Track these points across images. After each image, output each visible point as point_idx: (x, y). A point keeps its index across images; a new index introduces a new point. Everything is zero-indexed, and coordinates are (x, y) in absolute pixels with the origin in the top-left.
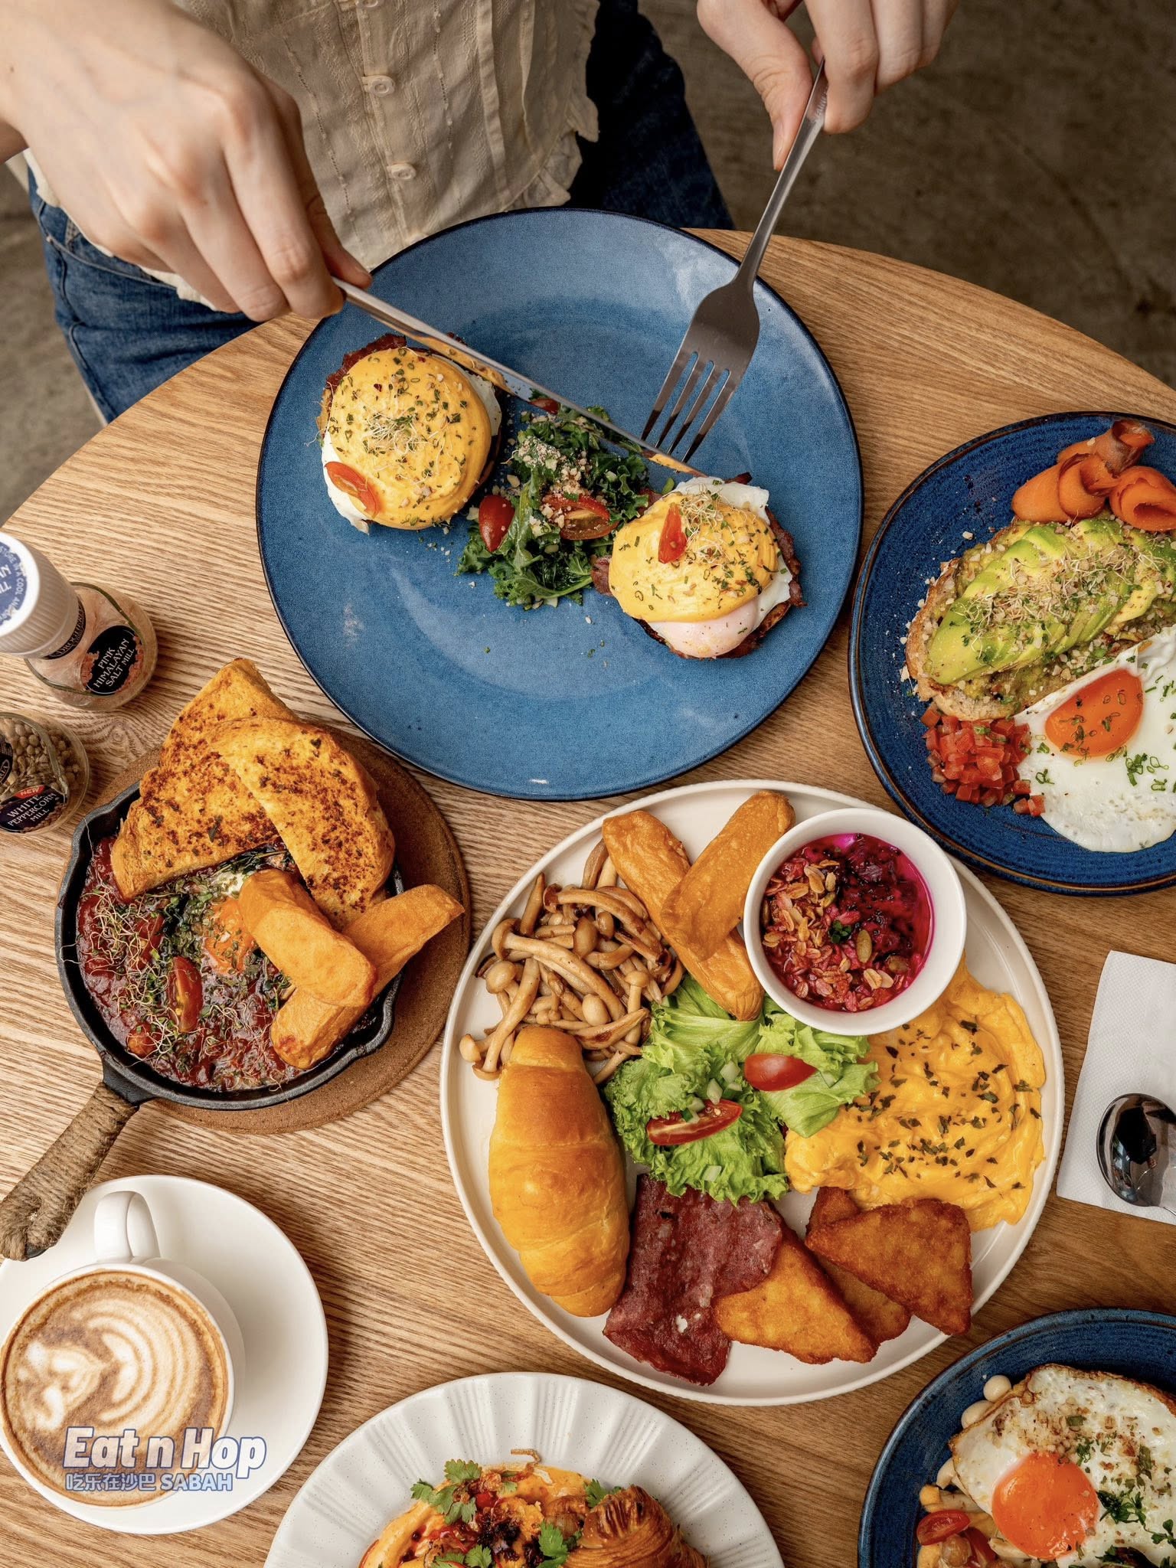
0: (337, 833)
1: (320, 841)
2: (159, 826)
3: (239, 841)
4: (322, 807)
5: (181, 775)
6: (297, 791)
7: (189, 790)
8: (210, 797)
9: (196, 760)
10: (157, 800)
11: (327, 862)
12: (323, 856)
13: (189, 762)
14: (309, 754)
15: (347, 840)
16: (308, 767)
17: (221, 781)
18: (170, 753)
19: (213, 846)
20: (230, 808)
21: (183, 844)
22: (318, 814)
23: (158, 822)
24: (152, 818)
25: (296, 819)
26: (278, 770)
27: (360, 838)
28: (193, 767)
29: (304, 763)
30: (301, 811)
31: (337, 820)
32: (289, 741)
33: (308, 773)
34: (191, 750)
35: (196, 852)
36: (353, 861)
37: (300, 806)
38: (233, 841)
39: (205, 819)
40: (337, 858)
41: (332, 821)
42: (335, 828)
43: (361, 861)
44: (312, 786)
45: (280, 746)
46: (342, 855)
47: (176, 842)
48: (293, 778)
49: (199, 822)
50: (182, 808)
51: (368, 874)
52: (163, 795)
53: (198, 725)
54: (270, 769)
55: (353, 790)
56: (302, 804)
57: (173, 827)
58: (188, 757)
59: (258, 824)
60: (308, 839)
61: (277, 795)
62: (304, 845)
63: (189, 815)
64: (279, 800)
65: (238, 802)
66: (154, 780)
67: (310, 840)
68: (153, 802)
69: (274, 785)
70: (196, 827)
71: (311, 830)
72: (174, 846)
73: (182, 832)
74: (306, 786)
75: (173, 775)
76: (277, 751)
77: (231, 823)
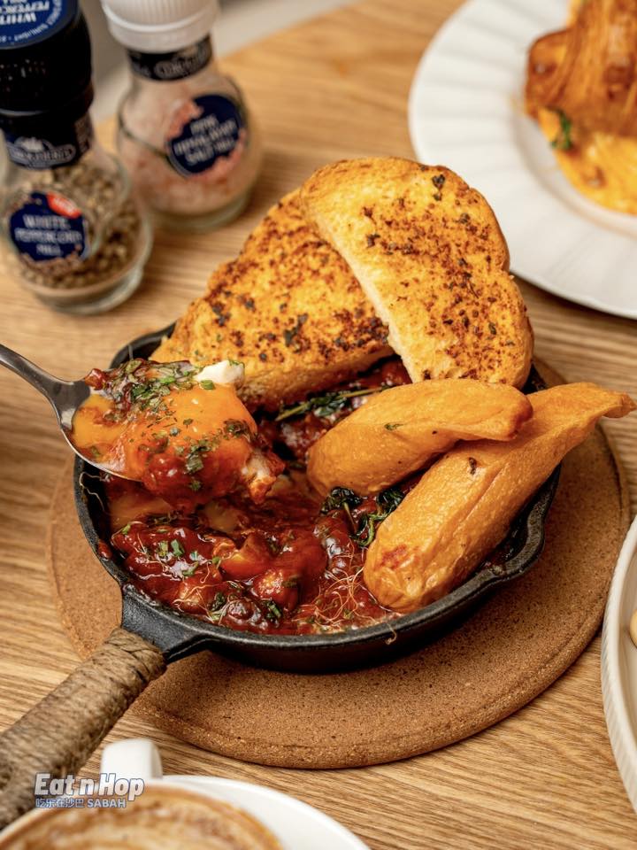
0: (463, 306)
1: (440, 320)
2: (222, 325)
3: (323, 347)
4: (444, 271)
5: (266, 265)
6: (412, 252)
7: (272, 283)
8: (297, 293)
9: (289, 249)
10: (228, 294)
11: (449, 352)
12: (443, 345)
13: (279, 252)
14: (429, 200)
15: (476, 314)
16: (428, 216)
17: (316, 273)
18: (257, 243)
19: (287, 352)
20: (320, 305)
21: (248, 345)
22: (439, 282)
23: (222, 321)
24: (215, 316)
25: (409, 292)
26: (389, 223)
27: (494, 307)
28: (283, 256)
29: (423, 213)
30: (417, 281)
31: (464, 286)
32: (405, 186)
33: (426, 225)
34: (286, 238)
35: (263, 358)
36: (483, 343)
37: (415, 274)
38: (315, 347)
39: (284, 319)
40: (463, 345)
41: (457, 290)
42: (459, 299)
43: (496, 342)
44: (432, 243)
45: (393, 194)
46: (470, 338)
47: (240, 344)
48: (407, 235)
49: (276, 321)
50: (257, 305)
51: (504, 357)
52: (238, 289)
53: (298, 213)
54: (379, 223)
55: (485, 238)
56: (418, 271)
57: (240, 328)
58: (281, 246)
59: (352, 325)
60: (425, 319)
61: (386, 259)
62: (419, 327)
63: (264, 315)
64: (391, 265)
65: (331, 297)
66: (230, 270)
67: (427, 319)
68: (222, 299)
69: (384, 244)
70: (269, 327)
71: (429, 307)
72: (236, 350)
73: (251, 334)
74: (424, 245)
75: (254, 265)
76: (389, 201)
77: (315, 324)
